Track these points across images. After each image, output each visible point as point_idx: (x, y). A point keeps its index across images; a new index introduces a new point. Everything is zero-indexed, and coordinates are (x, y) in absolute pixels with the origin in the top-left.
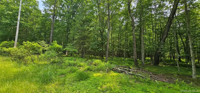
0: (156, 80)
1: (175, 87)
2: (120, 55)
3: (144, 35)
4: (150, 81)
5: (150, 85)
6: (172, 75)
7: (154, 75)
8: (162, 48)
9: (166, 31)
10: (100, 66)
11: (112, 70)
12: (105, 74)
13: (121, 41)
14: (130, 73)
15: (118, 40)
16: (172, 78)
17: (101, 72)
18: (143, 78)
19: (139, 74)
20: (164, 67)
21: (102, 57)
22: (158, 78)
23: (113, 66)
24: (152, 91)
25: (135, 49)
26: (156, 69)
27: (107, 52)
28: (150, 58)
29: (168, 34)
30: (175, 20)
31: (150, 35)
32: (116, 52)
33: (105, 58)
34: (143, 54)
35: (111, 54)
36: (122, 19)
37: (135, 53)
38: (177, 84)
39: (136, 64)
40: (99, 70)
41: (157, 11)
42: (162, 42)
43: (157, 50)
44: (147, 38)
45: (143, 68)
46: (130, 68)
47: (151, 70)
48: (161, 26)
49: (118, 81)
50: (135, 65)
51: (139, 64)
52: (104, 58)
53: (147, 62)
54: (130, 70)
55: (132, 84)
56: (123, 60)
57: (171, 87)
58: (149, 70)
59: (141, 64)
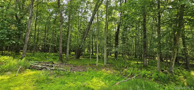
0: (74, 71)
1: (86, 74)
2: (45, 49)
3: (71, 32)
4: (69, 73)
5: (69, 76)
6: (86, 65)
7: (74, 67)
8: (82, 45)
9: (87, 32)
10: (8, 65)
11: (29, 69)
12: (15, 75)
13: (48, 35)
14: (52, 68)
15: (44, 33)
16: (86, 68)
17: (9, 73)
18: (64, 71)
19: (62, 69)
20: (83, 60)
21: (16, 52)
22: (76, 70)
23: (32, 63)
24: (70, 81)
25: (61, 45)
26: (77, 62)
27: (26, 46)
28: (74, 53)
29: (87, 34)
30: (92, 25)
31: (76, 33)
32: (41, 46)
33: (22, 53)
34: (68, 49)
35: (31, 49)
36: (51, 11)
37: (61, 48)
38: (87, 71)
39: (61, 59)
40: (5, 71)
41: (83, 14)
42: (83, 40)
43: (80, 46)
44: (74, 36)
45: (66, 62)
46: (54, 64)
47: (73, 63)
48: (84, 27)
49: (33, 81)
50: (59, 60)
51: (64, 58)
52: (20, 54)
53: (71, 56)
54: (53, 65)
55: (51, 80)
56: (48, 55)
57: (84, 75)
58: (71, 64)
59: (66, 58)
